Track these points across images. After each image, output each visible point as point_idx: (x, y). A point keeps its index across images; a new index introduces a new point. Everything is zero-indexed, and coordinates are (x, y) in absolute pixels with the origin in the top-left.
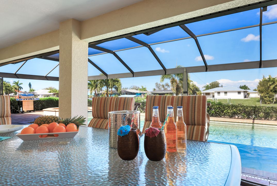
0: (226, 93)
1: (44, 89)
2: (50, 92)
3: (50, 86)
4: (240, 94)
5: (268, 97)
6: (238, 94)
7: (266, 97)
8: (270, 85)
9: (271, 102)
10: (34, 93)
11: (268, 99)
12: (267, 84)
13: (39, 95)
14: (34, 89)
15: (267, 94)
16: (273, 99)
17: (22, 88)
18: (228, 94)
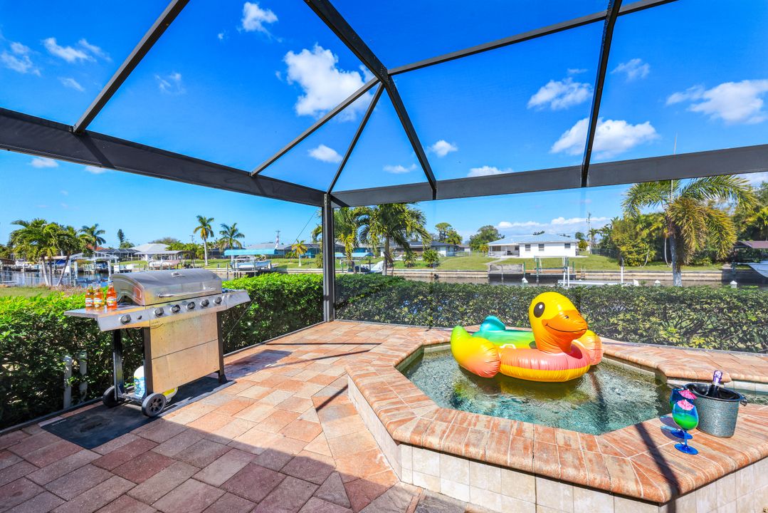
0: (541, 246)
1: (154, 242)
2: (170, 249)
3: (166, 236)
4: (570, 247)
5: (635, 254)
6: (566, 247)
7: (630, 253)
8: (642, 230)
9: (641, 262)
10: (132, 250)
11: (635, 256)
12: (635, 228)
13: (143, 255)
14: (130, 242)
15: (634, 246)
16: (645, 257)
17: (104, 242)
18: (546, 248)
